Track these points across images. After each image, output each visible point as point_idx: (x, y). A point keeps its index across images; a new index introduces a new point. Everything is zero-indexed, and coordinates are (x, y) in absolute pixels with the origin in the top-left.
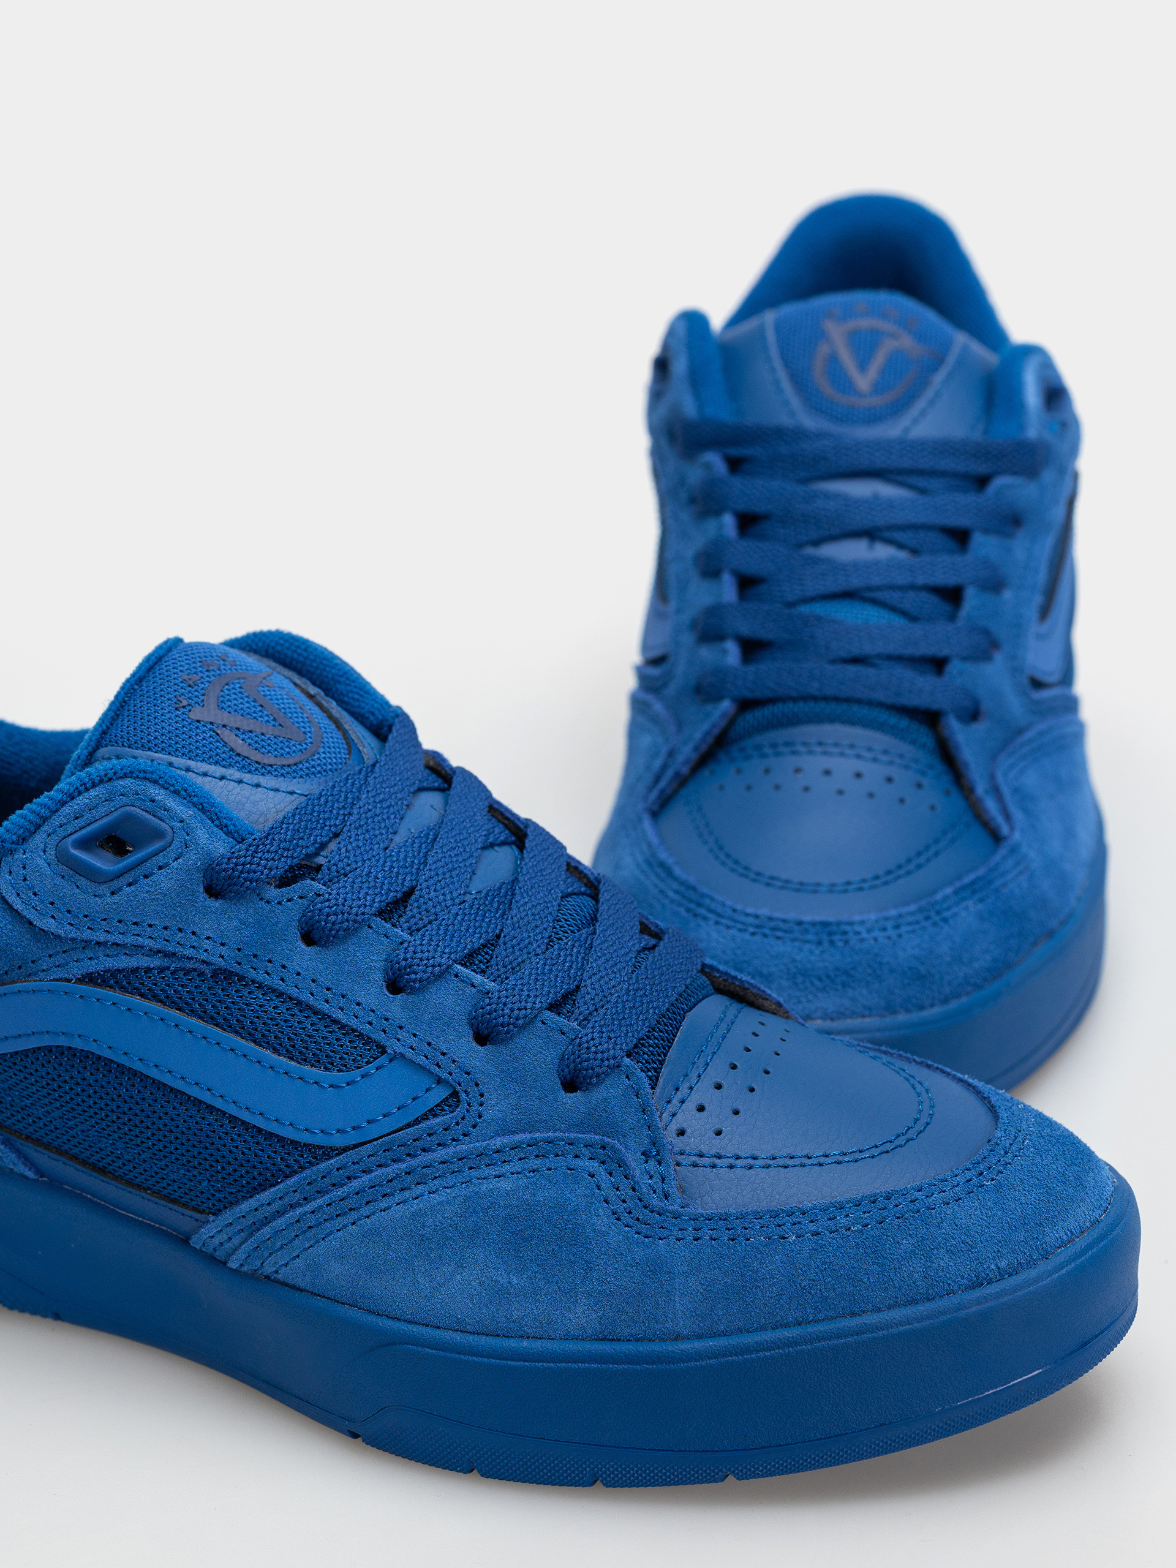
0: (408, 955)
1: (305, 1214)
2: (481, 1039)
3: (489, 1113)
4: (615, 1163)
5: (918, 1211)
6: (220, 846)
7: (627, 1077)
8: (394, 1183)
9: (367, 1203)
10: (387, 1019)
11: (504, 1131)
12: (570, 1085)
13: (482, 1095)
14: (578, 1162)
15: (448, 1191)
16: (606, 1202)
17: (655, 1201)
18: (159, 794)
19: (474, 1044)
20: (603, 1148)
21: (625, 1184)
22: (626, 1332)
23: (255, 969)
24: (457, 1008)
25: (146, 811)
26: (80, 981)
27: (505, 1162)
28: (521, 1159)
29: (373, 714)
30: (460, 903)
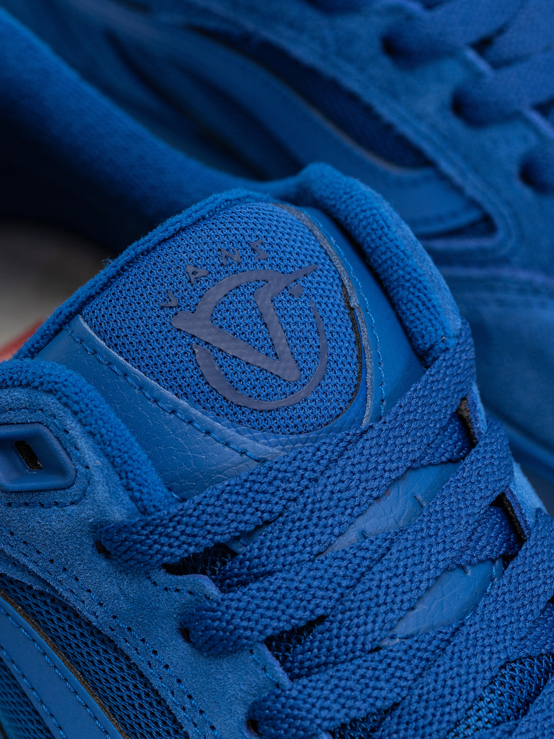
18: (75, 428)
25: (58, 440)
30: (371, 651)
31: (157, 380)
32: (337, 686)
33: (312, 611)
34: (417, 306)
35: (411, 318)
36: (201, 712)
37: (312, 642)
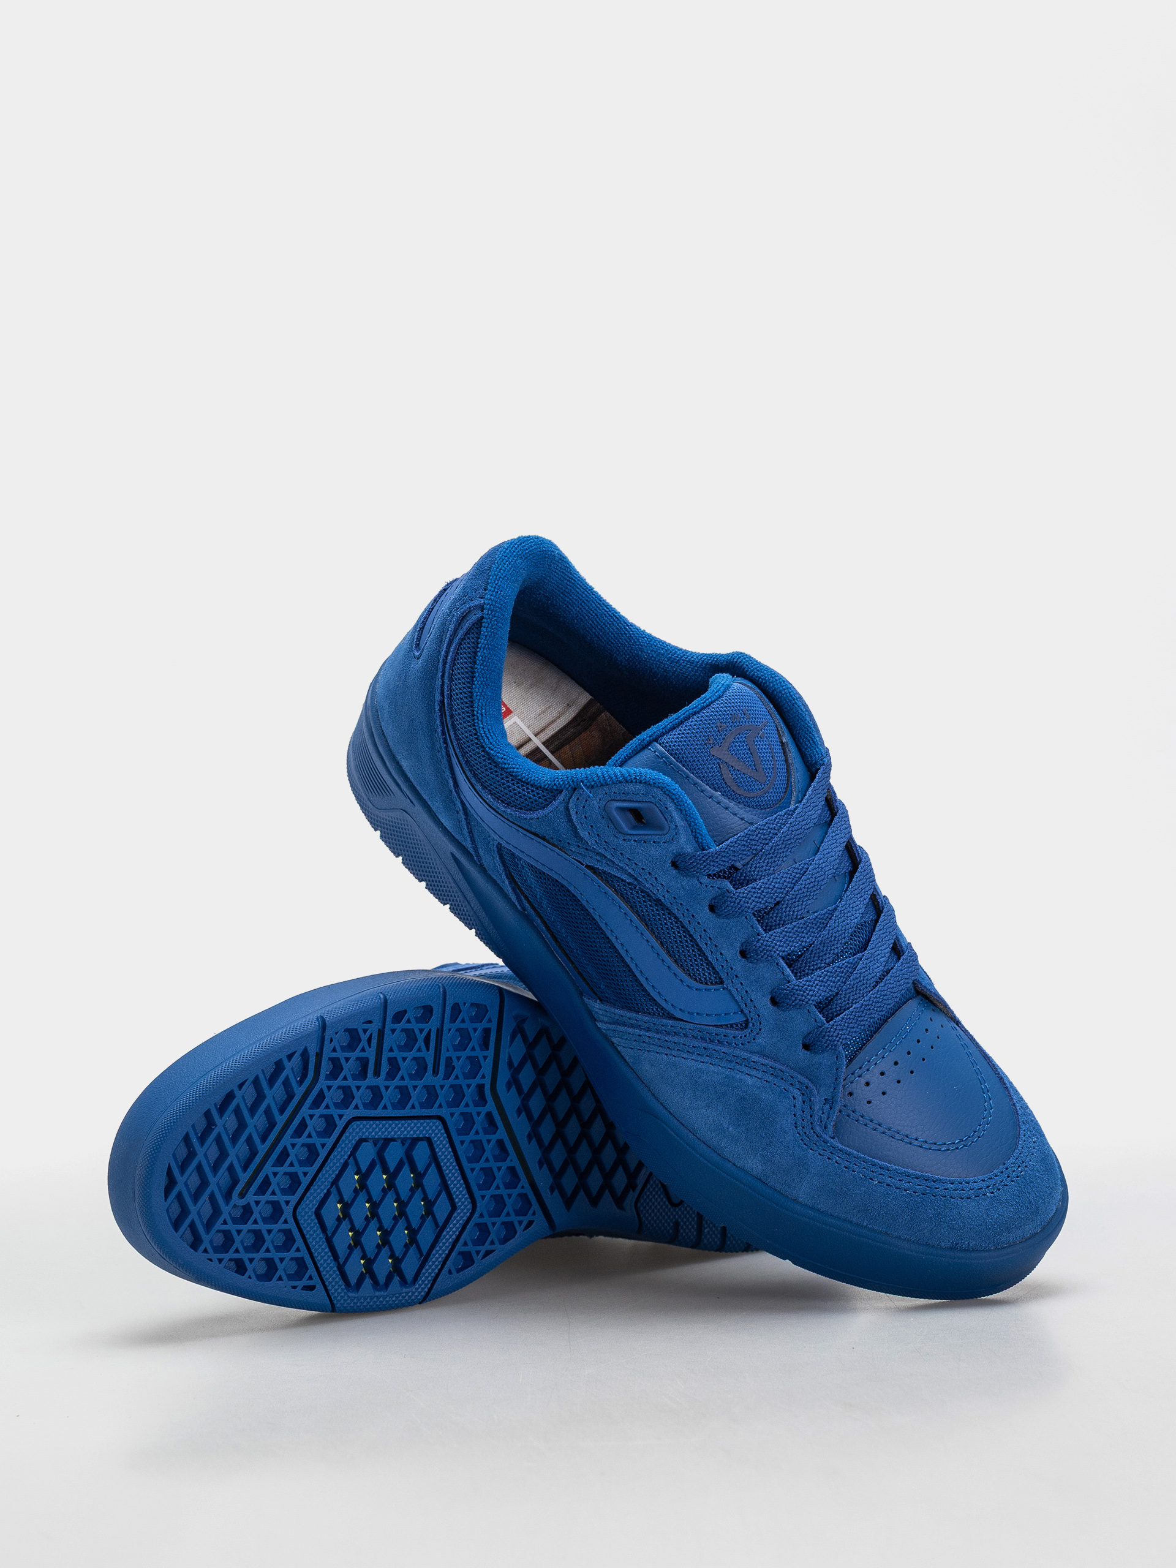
0: (758, 945)
1: (645, 1035)
2: (774, 1002)
3: (759, 1040)
4: (808, 1100)
5: (945, 1197)
6: (689, 849)
7: (837, 1057)
8: (695, 1049)
9: (678, 1050)
10: (732, 968)
11: (761, 1054)
12: (806, 1047)
13: (760, 1029)
14: (791, 1089)
15: (720, 1068)
16: (795, 1115)
17: (818, 1129)
18: (671, 807)
19: (769, 1003)
20: (807, 1087)
21: (808, 1112)
22: (772, 1184)
23: (678, 910)
24: (770, 981)
25: (661, 811)
26: (588, 866)
27: (755, 1068)
28: (764, 1071)
29: (811, 757)
30: (800, 919)
31: (701, 780)
32: (785, 935)
33: (775, 899)
34: (809, 741)
35: (806, 747)
36: (716, 946)
37: (773, 914)
